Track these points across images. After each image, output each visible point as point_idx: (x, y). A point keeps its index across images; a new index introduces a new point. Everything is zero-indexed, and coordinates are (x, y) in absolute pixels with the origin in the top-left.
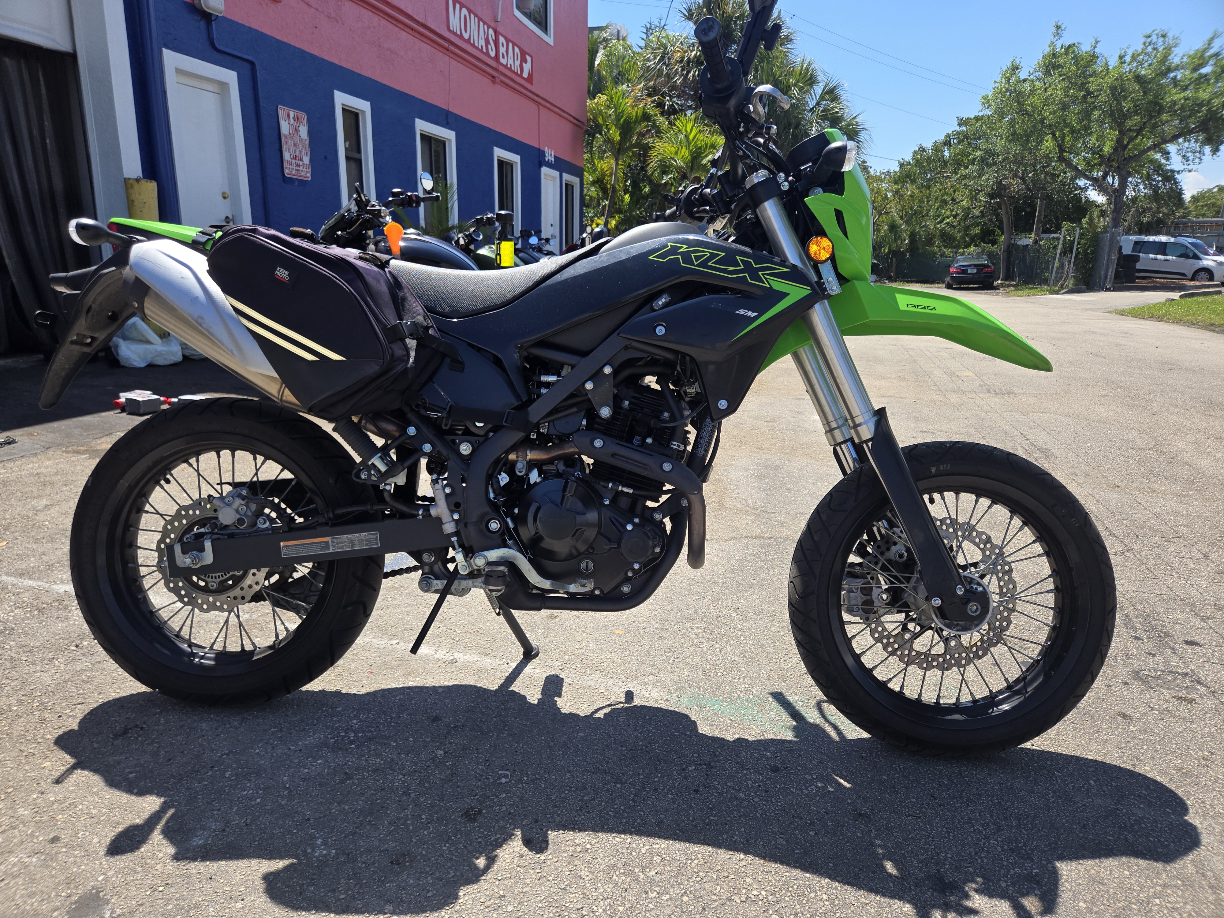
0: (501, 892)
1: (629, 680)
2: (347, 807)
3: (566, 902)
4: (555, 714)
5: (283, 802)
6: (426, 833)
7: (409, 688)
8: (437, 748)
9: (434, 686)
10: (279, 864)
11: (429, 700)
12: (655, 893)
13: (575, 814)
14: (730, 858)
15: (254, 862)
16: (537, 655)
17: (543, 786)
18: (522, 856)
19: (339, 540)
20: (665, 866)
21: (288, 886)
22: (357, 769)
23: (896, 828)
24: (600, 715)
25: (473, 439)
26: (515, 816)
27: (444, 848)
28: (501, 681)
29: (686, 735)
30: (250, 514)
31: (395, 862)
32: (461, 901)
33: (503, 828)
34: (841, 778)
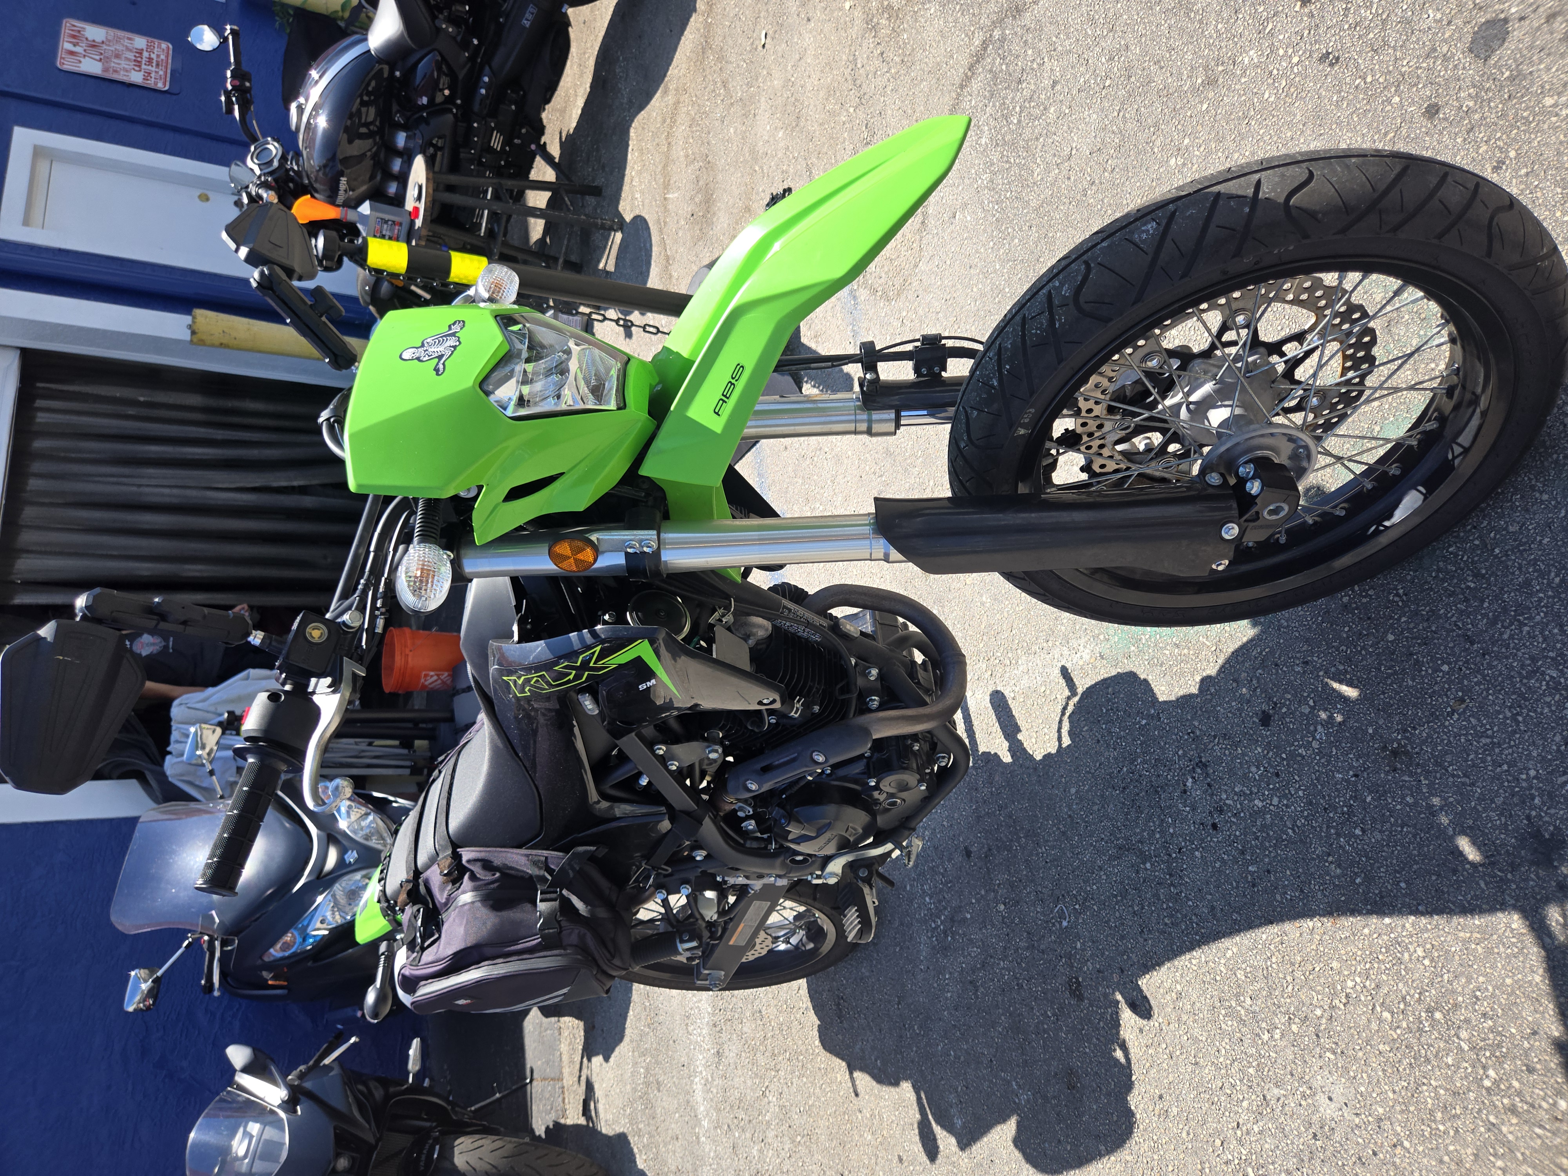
0: (1157, 1091)
2: (1000, 1030)
4: (1035, 770)
5: (965, 1047)
6: (1064, 1035)
8: (996, 902)
10: (1012, 1126)
12: (1266, 1032)
13: (1141, 940)
14: (1301, 935)
18: (1141, 1030)
20: (1252, 983)
21: (1033, 1149)
22: (972, 971)
23: (1446, 753)
24: (1066, 741)
26: (1104, 973)
27: (1087, 1050)
29: (1152, 716)
31: (1071, 1087)
32: (1138, 1116)
33: (1106, 995)
34: (1341, 682)
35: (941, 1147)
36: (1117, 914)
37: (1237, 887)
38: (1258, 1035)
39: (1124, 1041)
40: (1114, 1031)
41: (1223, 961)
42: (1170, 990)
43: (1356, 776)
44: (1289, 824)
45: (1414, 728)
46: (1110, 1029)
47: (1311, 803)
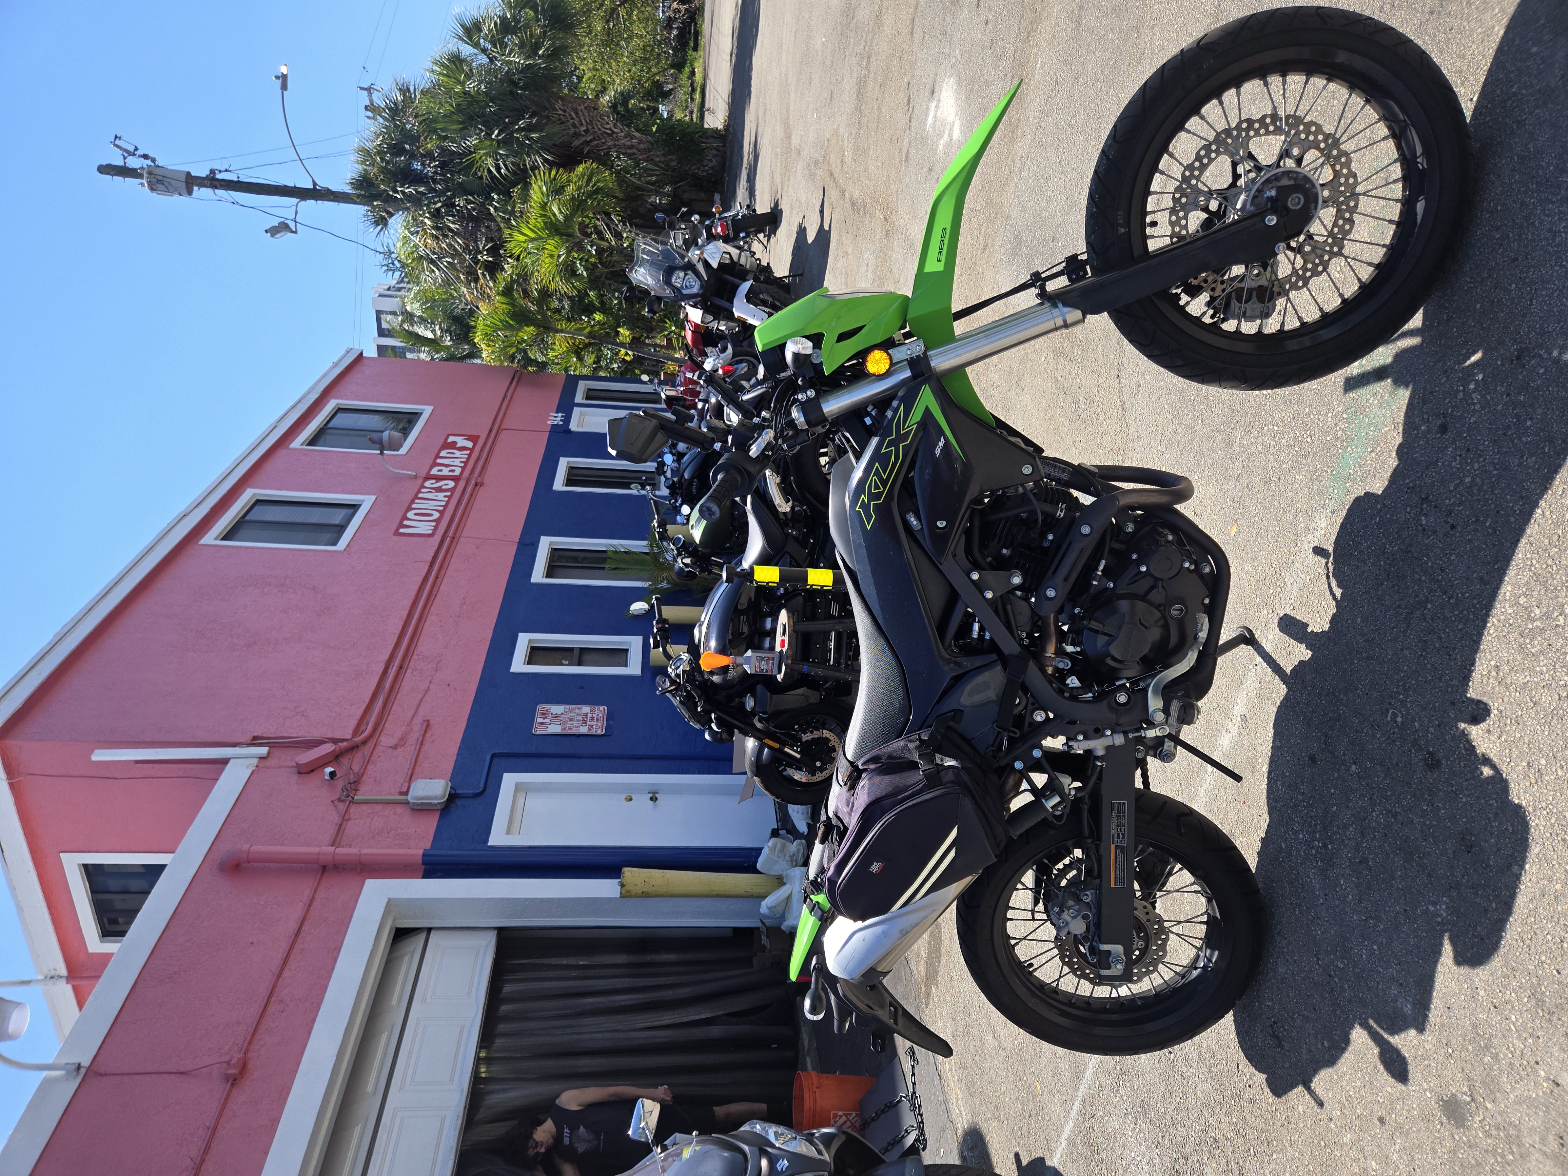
0: (1524, 764)
1: (1299, 545)
2: (1399, 873)
3: (1549, 707)
4: (1329, 638)
5: (1382, 927)
6: (1443, 812)
7: (1270, 773)
8: (1348, 769)
9: (1272, 748)
10: (1447, 949)
11: (1288, 758)
12: (1560, 617)
13: (1452, 663)
14: (1539, 525)
15: (1440, 968)
16: (1250, 631)
17: (1413, 682)
18: (1489, 731)
19: (1116, 835)
20: (1532, 596)
21: (1472, 948)
22: (1357, 850)
23: (1543, 324)
24: (1338, 592)
25: (1030, 707)
26: (1443, 722)
27: (1464, 800)
28: (1277, 680)
29: (1381, 510)
30: (1077, 907)
31: (1469, 849)
32: (1524, 804)
33: (1453, 738)
34: (1469, 358)
35: (1407, 1055)
36: (1429, 666)
37: (1487, 546)
38: (1557, 626)
39: (1483, 755)
40: (1473, 757)
41: (1507, 605)
42: (1489, 672)
43: (1508, 395)
44: (1492, 469)
45: (1519, 333)
46: (1469, 760)
47: (1495, 441)
